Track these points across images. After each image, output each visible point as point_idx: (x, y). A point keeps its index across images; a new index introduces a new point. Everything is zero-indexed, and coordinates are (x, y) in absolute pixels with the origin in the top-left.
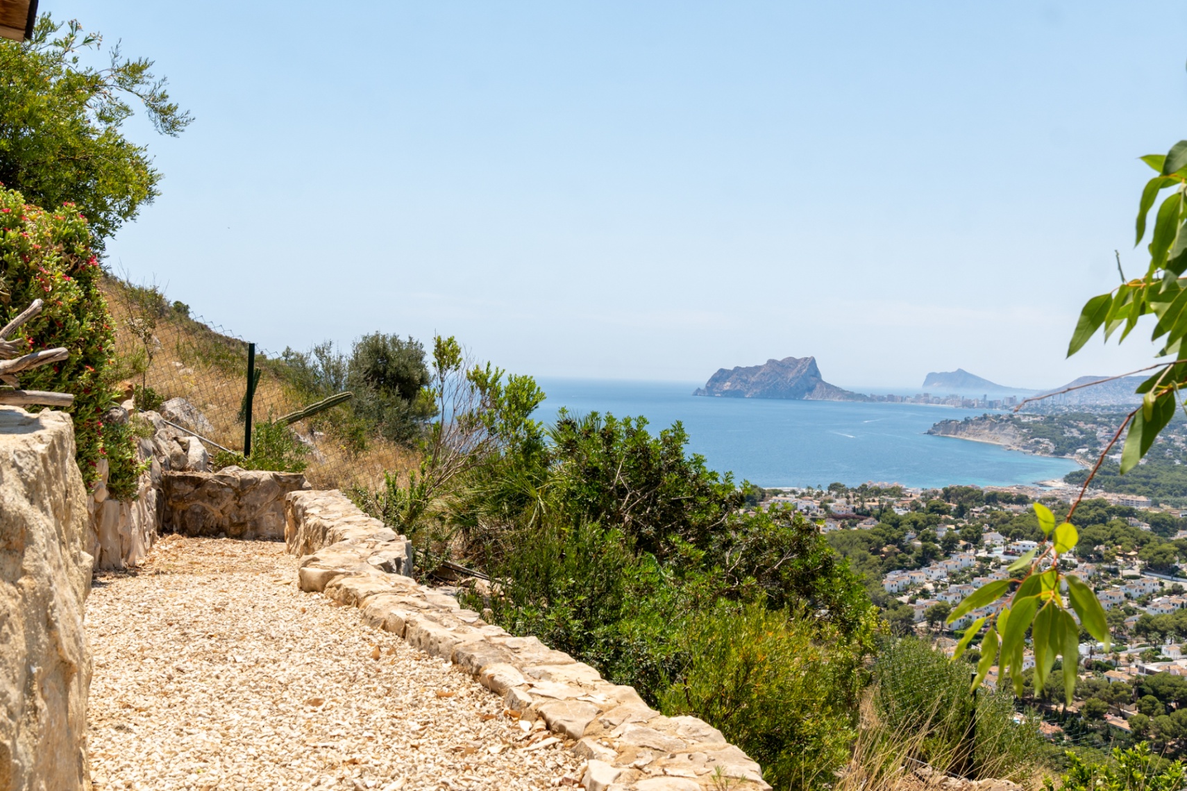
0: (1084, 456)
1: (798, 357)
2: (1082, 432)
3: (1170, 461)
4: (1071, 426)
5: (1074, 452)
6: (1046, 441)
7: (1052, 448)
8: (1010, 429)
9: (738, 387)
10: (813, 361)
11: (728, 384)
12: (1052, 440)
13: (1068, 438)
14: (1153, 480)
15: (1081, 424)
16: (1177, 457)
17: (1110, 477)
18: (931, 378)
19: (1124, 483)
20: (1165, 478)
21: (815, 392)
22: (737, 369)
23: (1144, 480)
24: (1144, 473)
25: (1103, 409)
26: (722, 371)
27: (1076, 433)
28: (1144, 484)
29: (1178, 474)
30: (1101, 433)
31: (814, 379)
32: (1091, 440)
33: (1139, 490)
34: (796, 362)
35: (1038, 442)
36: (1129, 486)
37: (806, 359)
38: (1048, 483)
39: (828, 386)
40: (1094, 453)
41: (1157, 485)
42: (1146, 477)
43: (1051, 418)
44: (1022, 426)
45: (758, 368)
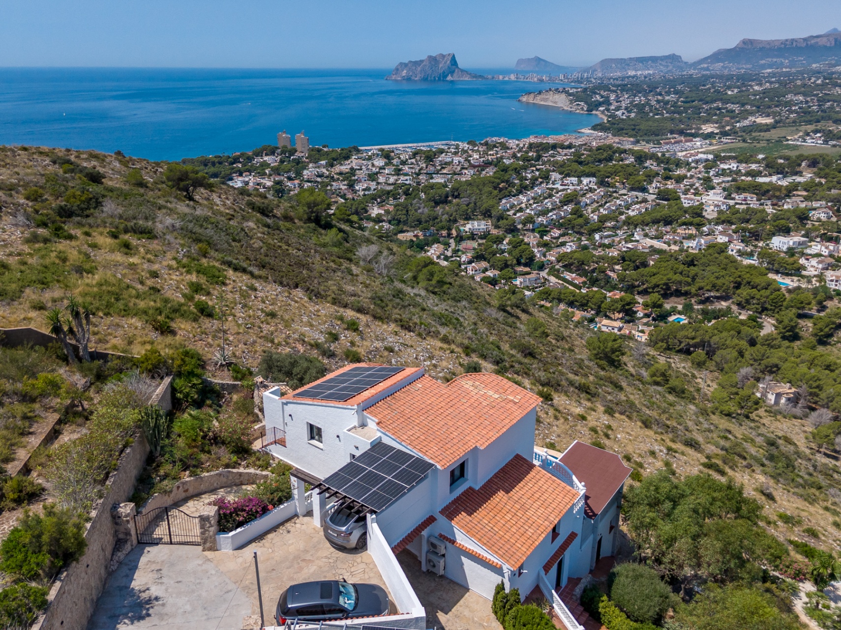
0: (603, 112)
1: (444, 54)
2: (602, 97)
3: (648, 114)
4: (596, 93)
5: (597, 110)
6: (582, 103)
7: (585, 109)
8: (563, 96)
9: (411, 74)
10: (454, 55)
11: (405, 71)
12: (586, 103)
13: (594, 101)
14: (637, 127)
15: (602, 92)
16: (651, 111)
17: (616, 126)
18: (520, 62)
19: (623, 129)
20: (643, 126)
21: (455, 75)
22: (410, 62)
23: (633, 127)
24: (633, 123)
25: (614, 79)
26: (401, 64)
27: (598, 97)
28: (634, 130)
29: (650, 123)
30: (613, 97)
31: (454, 67)
32: (607, 102)
33: (630, 134)
34: (443, 56)
35: (578, 104)
36: (624, 131)
37: (449, 55)
38: (583, 131)
39: (462, 71)
40: (608, 110)
41: (639, 130)
42: (634, 125)
43: (585, 90)
44: (570, 95)
45: (422, 61)
